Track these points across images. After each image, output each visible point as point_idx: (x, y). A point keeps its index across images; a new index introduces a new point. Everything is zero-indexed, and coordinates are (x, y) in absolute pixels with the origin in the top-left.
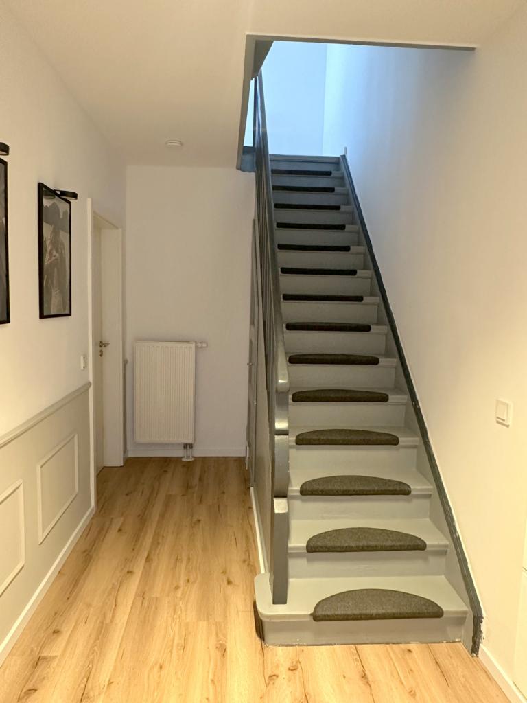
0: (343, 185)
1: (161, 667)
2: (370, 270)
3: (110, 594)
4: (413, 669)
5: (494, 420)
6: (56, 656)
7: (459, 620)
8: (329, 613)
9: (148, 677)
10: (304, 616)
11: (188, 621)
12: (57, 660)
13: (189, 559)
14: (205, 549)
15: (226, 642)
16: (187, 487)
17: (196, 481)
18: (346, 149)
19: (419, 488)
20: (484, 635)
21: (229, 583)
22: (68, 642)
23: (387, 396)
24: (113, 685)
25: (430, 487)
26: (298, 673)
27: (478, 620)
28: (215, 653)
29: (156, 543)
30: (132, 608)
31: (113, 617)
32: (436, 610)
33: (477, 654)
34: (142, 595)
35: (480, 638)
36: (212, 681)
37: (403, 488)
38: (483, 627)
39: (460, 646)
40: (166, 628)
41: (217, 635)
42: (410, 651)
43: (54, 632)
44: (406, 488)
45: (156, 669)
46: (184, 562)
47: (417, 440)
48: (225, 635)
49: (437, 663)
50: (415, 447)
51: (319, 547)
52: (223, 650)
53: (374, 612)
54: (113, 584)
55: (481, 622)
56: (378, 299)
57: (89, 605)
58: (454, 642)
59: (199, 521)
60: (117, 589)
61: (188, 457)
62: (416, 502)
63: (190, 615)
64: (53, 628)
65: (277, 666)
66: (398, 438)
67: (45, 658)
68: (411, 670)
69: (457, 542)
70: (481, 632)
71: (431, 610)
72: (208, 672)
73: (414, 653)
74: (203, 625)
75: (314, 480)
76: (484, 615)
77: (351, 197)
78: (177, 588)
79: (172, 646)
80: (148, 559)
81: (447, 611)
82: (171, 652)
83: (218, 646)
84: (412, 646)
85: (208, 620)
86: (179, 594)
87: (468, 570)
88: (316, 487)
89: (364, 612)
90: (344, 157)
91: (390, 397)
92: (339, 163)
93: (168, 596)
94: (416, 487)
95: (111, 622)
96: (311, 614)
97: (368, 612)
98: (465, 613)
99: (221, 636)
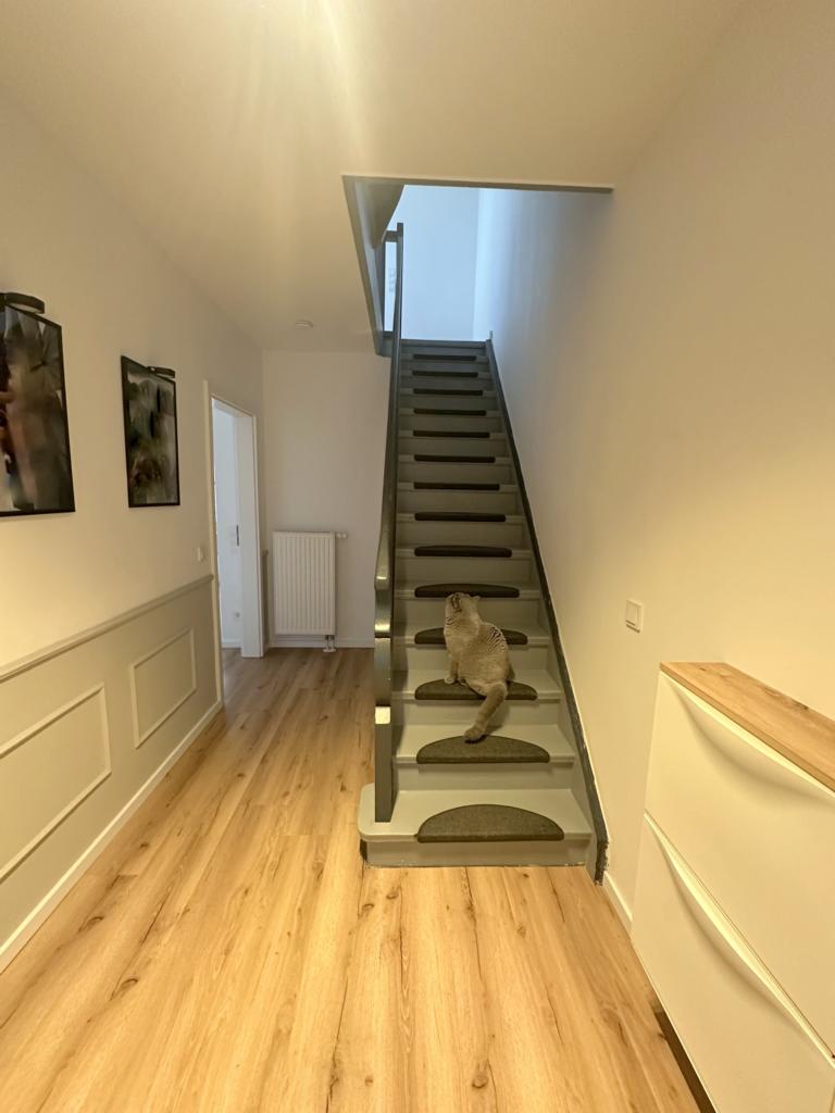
0: (487, 370)
1: (246, 892)
2: (508, 456)
3: (213, 800)
4: (527, 899)
5: (625, 624)
6: (135, 876)
7: (582, 843)
8: (435, 835)
9: (230, 903)
10: (409, 837)
11: (289, 834)
12: (136, 879)
13: (306, 761)
14: (325, 750)
15: (325, 861)
16: (322, 680)
17: (332, 673)
18: (491, 334)
19: (545, 692)
20: (609, 862)
21: (343, 789)
22: (153, 859)
23: (518, 591)
24: (188, 914)
25: (558, 691)
26: (397, 902)
27: (602, 844)
28: (309, 873)
29: (276, 742)
30: (233, 817)
31: (210, 829)
32: (555, 832)
33: (601, 882)
34: (247, 802)
35: (605, 864)
36: (300, 910)
37: (528, 692)
38: (608, 853)
39: (583, 870)
40: (263, 844)
41: (317, 852)
42: (526, 876)
43: (142, 846)
44: (533, 693)
45: (240, 894)
46: (301, 764)
47: (547, 639)
48: (325, 853)
49: (555, 892)
50: (545, 647)
51: (431, 758)
52: (319, 871)
53: (485, 834)
54: (220, 790)
55: (606, 847)
56: (515, 487)
57: (187, 814)
58: (577, 865)
59: (326, 717)
60: (222, 794)
61: (330, 648)
62: (543, 707)
63: (292, 828)
64: (142, 841)
65: (376, 892)
66: (526, 638)
67: (123, 877)
68: (524, 900)
69: (584, 755)
70: (605, 858)
71: (550, 832)
72: (297, 899)
73: (531, 879)
74: (304, 839)
75: (431, 683)
76: (610, 840)
77: (493, 382)
78: (286, 794)
79: (264, 866)
80: (264, 761)
81: (569, 834)
82: (262, 873)
83: (315, 866)
84: (530, 870)
85: (311, 833)
86: (287, 802)
87: (594, 786)
88: (433, 691)
89: (474, 833)
90: (490, 341)
91: (521, 592)
92: (485, 348)
93: (274, 803)
94: (542, 691)
95: (206, 834)
96: (415, 836)
97: (479, 834)
98: (589, 835)
99: (320, 853)
